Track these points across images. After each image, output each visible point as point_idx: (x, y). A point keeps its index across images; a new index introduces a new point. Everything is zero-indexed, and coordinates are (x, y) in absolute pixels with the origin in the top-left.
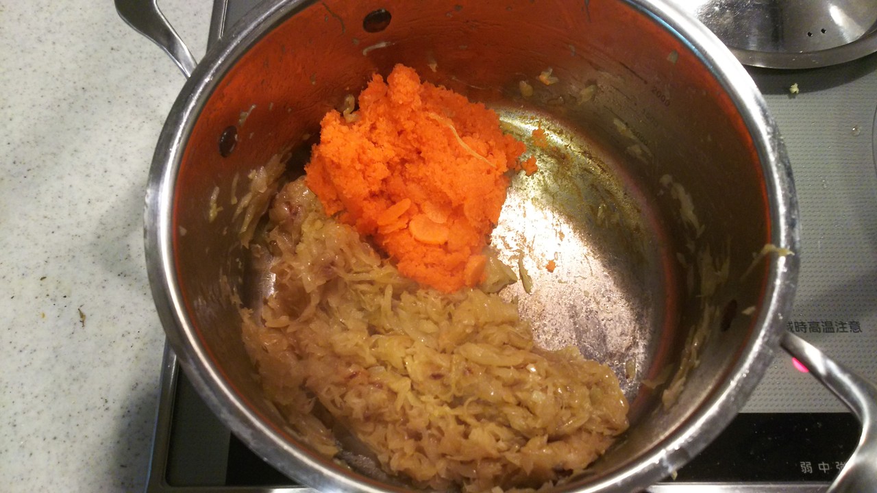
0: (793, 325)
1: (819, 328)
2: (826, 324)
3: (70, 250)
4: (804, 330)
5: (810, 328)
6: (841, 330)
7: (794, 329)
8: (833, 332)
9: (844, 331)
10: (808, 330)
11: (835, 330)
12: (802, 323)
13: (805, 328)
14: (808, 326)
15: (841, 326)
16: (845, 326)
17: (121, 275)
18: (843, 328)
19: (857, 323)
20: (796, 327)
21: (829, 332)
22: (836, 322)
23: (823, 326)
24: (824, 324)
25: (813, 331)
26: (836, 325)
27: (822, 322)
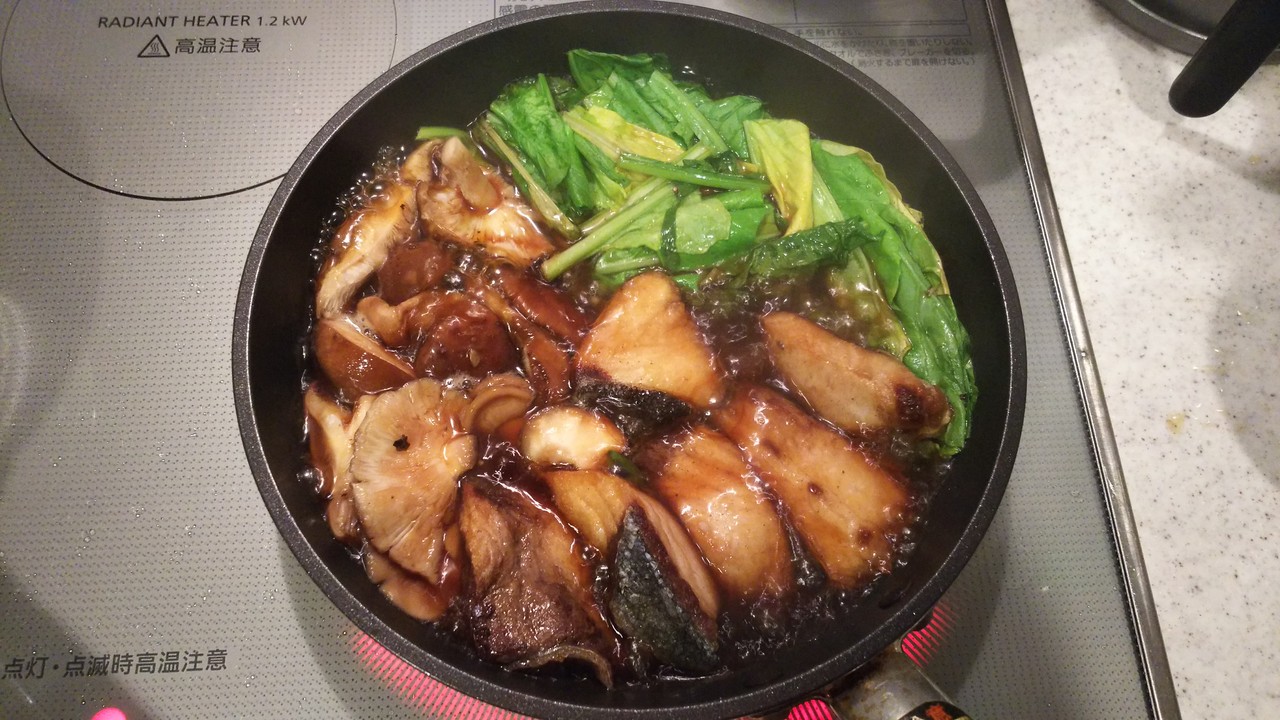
0: (111, 660)
1: (154, 665)
2: (168, 656)
4: (126, 669)
5: (138, 665)
6: (192, 666)
7: (109, 669)
8: (177, 671)
9: (195, 669)
10: (133, 669)
11: (180, 668)
12: (127, 656)
13: (129, 665)
14: (136, 661)
15: (193, 659)
16: (199, 658)
18: (196, 662)
19: (223, 652)
20: (114, 664)
21: (169, 671)
22: (186, 653)
23: (162, 660)
24: (164, 658)
25: (141, 671)
26: (185, 658)
27: (163, 654)
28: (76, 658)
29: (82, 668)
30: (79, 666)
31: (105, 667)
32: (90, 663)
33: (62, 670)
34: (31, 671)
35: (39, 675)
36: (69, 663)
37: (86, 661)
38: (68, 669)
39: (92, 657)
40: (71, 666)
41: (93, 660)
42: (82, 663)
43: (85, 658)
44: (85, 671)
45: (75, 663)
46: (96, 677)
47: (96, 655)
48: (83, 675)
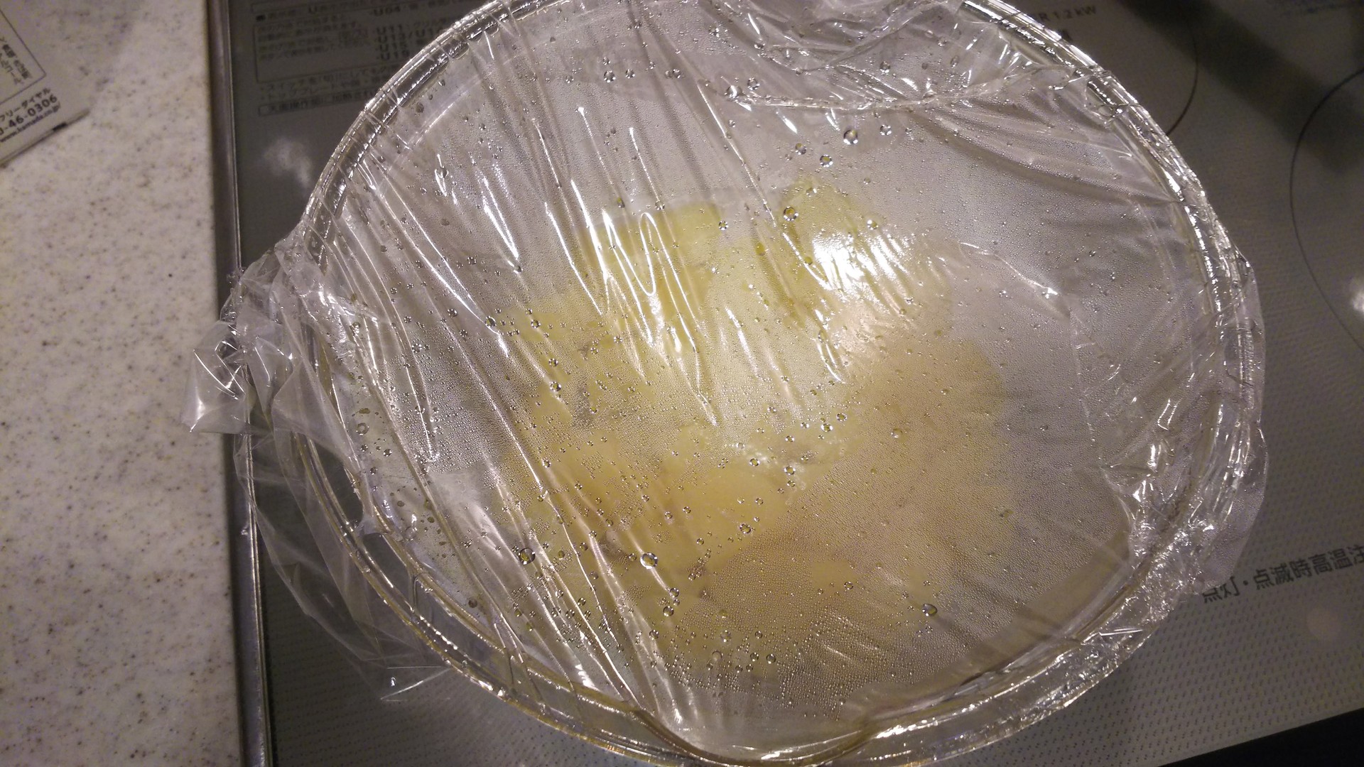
0: (1289, 568)
1: (1328, 564)
2: (1335, 555)
3: (29, 729)
4: (1306, 572)
5: (1315, 567)
7: (1292, 575)
8: (1351, 565)
10: (1313, 571)
11: (1352, 561)
12: (1301, 561)
13: (1308, 569)
14: (1311, 565)
15: (1357, 552)
17: (137, 757)
20: (1295, 570)
21: (1346, 566)
22: (1349, 548)
23: (1332, 558)
24: (1333, 556)
25: (1322, 572)
26: (1351, 553)
27: (1329, 553)
28: (1258, 572)
29: (1268, 579)
30: (1265, 578)
31: (1289, 575)
32: (1273, 573)
33: (1253, 584)
34: (1227, 592)
35: (1235, 592)
36: (1255, 578)
37: (1269, 571)
38: (1258, 582)
39: (1271, 568)
40: (1258, 579)
41: (1274, 571)
42: (1266, 575)
43: (1264, 570)
44: (1274, 581)
45: (1259, 576)
46: (1286, 584)
47: (1274, 566)
48: (1273, 585)
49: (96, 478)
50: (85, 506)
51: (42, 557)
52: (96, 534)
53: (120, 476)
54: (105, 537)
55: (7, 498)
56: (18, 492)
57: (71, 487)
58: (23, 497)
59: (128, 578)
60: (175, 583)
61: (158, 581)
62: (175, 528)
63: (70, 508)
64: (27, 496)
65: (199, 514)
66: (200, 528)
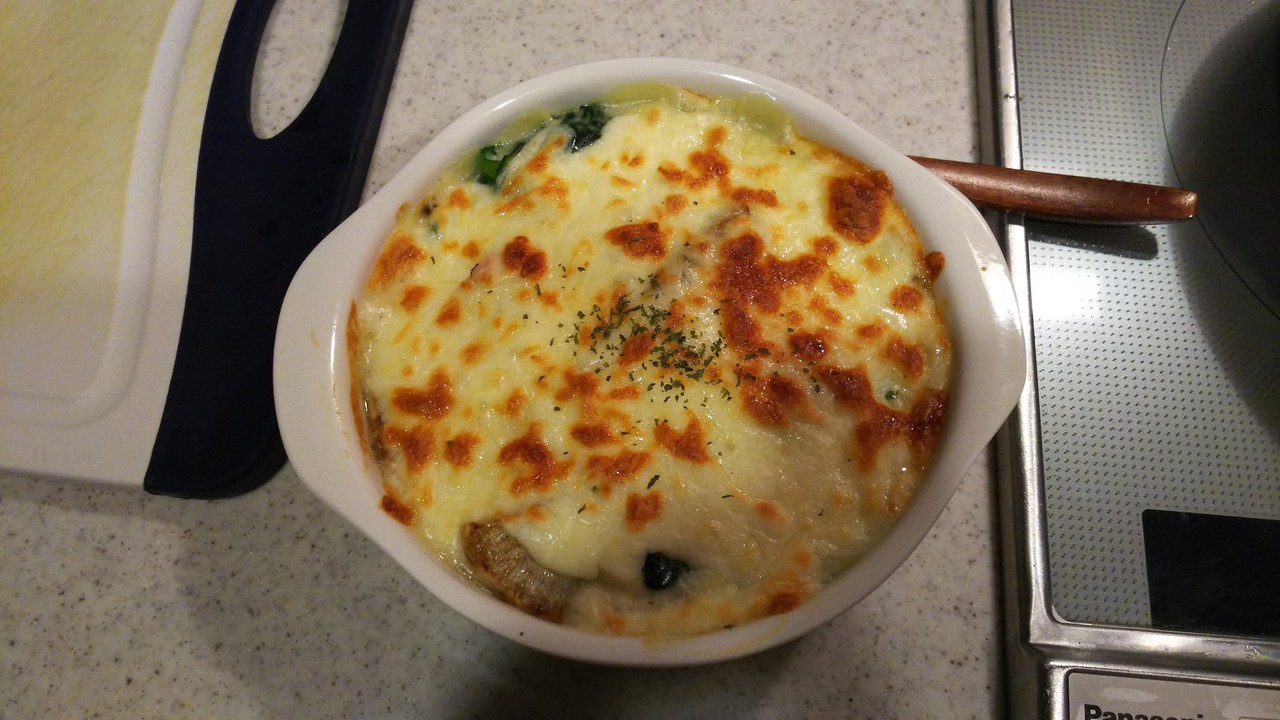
49: (853, 25)
50: (843, 45)
51: (804, 77)
52: (853, 71)
53: (875, 29)
54: (861, 76)
55: (773, 21)
56: (783, 18)
57: (830, 27)
58: (787, 23)
59: (881, 114)
60: (924, 130)
61: (908, 124)
62: (925, 84)
63: (829, 43)
64: (792, 23)
65: (947, 79)
66: (947, 91)
